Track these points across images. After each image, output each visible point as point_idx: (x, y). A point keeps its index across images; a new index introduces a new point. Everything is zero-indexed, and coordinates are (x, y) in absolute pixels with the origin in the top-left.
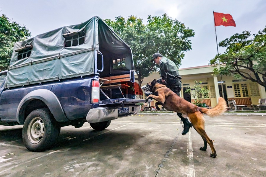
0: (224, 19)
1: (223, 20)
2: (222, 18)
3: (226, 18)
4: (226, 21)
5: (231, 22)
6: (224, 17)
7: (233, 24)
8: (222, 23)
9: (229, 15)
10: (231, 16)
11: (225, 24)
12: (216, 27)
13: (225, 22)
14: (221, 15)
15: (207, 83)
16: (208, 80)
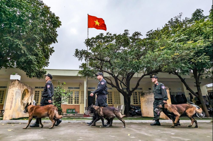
0: (97, 23)
1: (95, 23)
2: (95, 21)
3: (99, 22)
4: (99, 25)
5: (103, 26)
6: (97, 21)
7: (104, 28)
8: (95, 26)
9: (102, 19)
10: (104, 21)
11: (97, 27)
12: (89, 28)
13: (97, 25)
14: (95, 18)
15: (79, 88)
16: (80, 84)
